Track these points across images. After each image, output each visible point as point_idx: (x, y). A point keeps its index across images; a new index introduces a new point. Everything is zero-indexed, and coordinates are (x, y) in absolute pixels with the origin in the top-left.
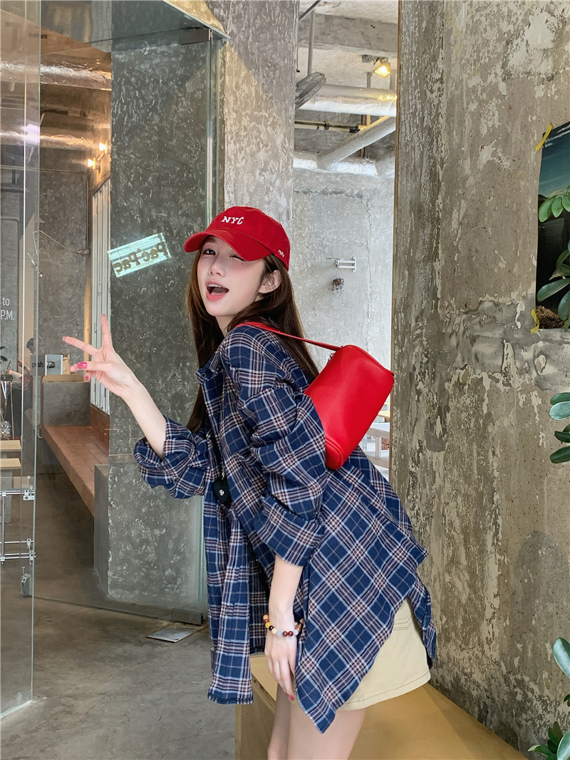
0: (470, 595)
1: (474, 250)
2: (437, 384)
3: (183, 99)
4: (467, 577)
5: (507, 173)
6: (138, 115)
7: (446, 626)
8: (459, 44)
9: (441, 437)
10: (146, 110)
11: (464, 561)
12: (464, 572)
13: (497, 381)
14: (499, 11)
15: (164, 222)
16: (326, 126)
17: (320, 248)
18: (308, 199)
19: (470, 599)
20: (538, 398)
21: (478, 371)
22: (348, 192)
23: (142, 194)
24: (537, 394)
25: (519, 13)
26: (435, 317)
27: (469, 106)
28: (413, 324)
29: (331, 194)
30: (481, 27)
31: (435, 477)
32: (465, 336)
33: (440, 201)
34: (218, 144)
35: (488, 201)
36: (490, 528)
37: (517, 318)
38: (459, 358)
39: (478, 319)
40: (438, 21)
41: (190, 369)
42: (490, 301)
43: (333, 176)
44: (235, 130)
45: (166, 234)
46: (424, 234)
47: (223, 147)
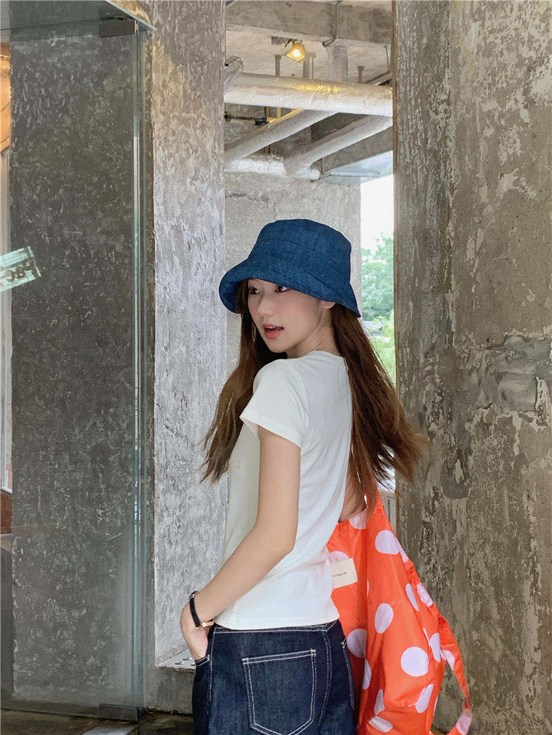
0: (504, 651)
1: (495, 281)
2: (455, 424)
3: (101, 98)
4: (500, 632)
5: (533, 204)
6: (45, 117)
7: (476, 689)
8: (469, 65)
9: (462, 482)
10: (54, 111)
11: (495, 615)
12: (496, 627)
13: (531, 420)
14: (518, 35)
15: (79, 241)
19: (505, 656)
21: (507, 410)
22: (251, 194)
23: (50, 209)
25: (542, 39)
26: (449, 352)
27: (484, 131)
28: (422, 360)
30: (496, 50)
31: (455, 526)
32: (488, 372)
33: (451, 227)
34: (145, 151)
35: (511, 231)
36: (527, 578)
37: (551, 354)
38: (482, 396)
39: (504, 355)
40: (443, 39)
41: (114, 416)
42: (519, 336)
43: (232, 176)
44: (163, 135)
45: (81, 256)
46: (432, 263)
47: (150, 154)
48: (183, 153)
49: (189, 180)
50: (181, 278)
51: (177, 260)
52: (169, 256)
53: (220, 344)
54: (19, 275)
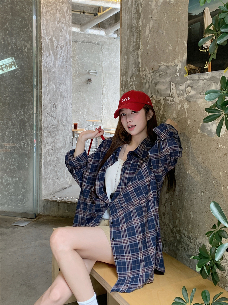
1: (156, 43)
5: (173, 5)
13: (168, 100)
15: (14, 43)
16: (84, 13)
17: (82, 66)
18: (76, 45)
20: (187, 105)
21: (158, 97)
22: (93, 42)
23: (4, 31)
24: (186, 104)
26: (138, 76)
28: (129, 80)
29: (86, 43)
32: (152, 83)
33: (140, 22)
34: (38, 9)
35: (163, 19)
37: (177, 71)
38: (150, 92)
39: (158, 74)
41: (27, 109)
42: (164, 65)
43: (87, 35)
44: (46, 3)
45: (15, 49)
46: (134, 38)
47: (40, 10)
48: (54, 11)
49: (56, 22)
50: (53, 59)
51: (51, 53)
52: (48, 50)
53: (69, 86)
54: (9, 67)
